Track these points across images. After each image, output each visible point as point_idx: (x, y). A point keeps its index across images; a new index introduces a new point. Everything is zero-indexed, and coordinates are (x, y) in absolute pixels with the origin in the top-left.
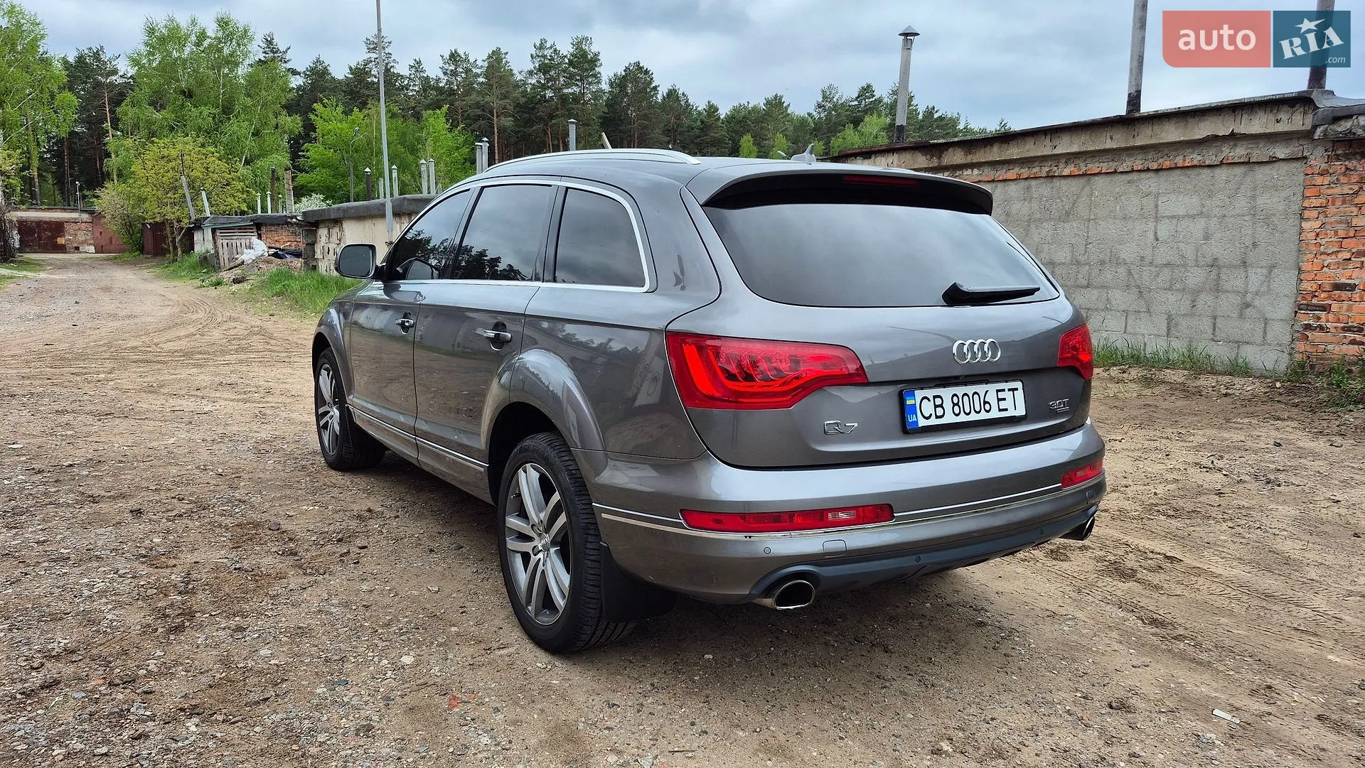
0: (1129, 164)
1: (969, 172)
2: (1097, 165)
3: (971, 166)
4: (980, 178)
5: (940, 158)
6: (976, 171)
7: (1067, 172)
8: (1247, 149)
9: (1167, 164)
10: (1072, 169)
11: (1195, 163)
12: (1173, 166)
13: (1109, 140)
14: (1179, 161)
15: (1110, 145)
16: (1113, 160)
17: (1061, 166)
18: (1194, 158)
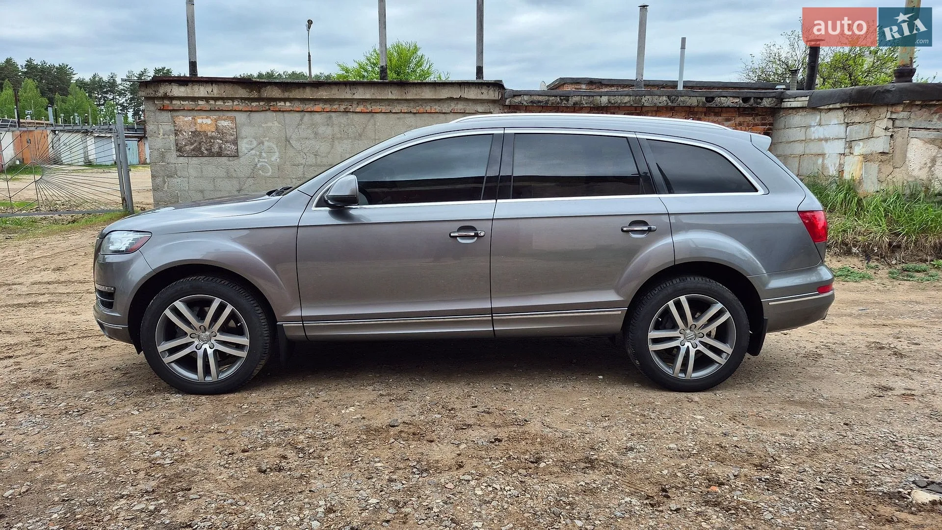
0: (400, 108)
1: (282, 103)
2: (378, 107)
3: (285, 100)
4: (291, 109)
5: (259, 92)
6: (288, 104)
7: (358, 109)
8: (464, 105)
9: (421, 110)
10: (362, 108)
11: (437, 111)
12: (425, 111)
13: (390, 93)
14: (428, 109)
15: (390, 96)
16: (389, 105)
17: (354, 106)
18: (437, 108)
